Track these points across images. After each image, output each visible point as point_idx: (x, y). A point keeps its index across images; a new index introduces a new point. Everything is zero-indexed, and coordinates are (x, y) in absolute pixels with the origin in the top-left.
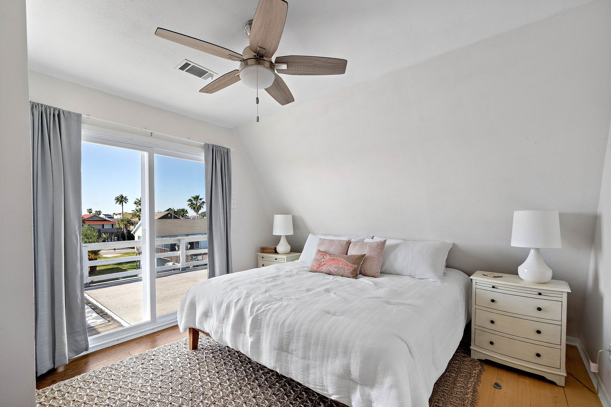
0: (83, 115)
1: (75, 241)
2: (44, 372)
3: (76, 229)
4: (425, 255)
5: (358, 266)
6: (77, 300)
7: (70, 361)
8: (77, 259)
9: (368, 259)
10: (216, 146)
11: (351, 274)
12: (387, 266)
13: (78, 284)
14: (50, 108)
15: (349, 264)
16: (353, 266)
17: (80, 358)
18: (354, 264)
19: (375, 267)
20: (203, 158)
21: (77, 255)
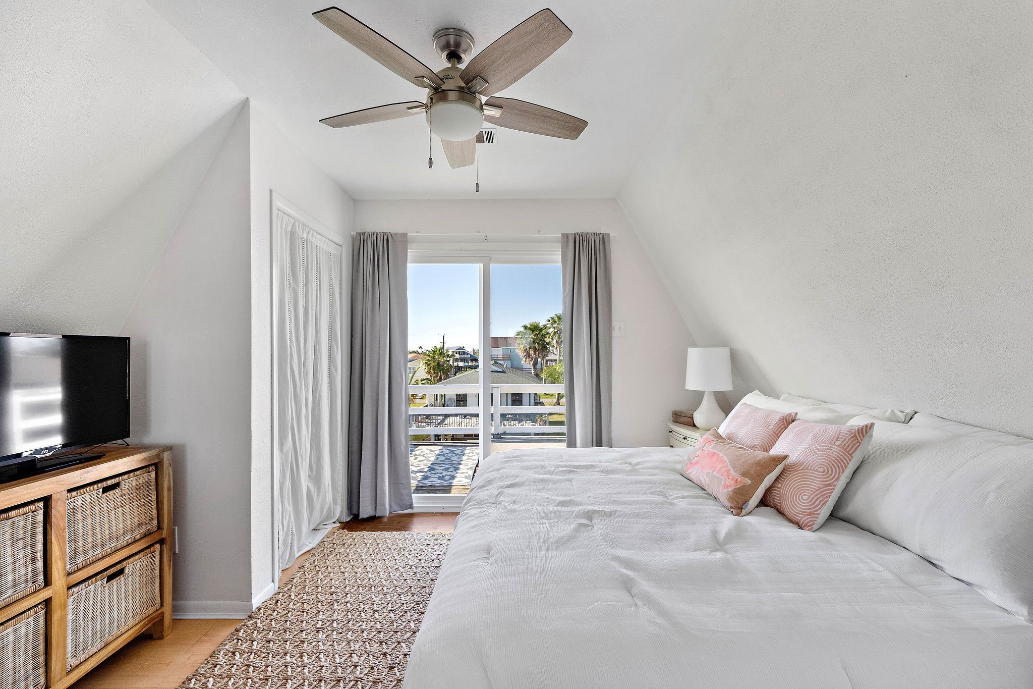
0: (409, 234)
1: (400, 379)
2: (365, 516)
3: (401, 365)
4: (991, 497)
5: (752, 483)
6: (401, 448)
7: (392, 515)
8: (402, 400)
9: (796, 471)
10: (580, 235)
11: (729, 500)
12: (856, 506)
13: (402, 427)
14: (380, 233)
15: (732, 472)
16: (739, 479)
17: (406, 515)
18: (744, 474)
19: (805, 497)
20: (559, 257)
21: (401, 395)
